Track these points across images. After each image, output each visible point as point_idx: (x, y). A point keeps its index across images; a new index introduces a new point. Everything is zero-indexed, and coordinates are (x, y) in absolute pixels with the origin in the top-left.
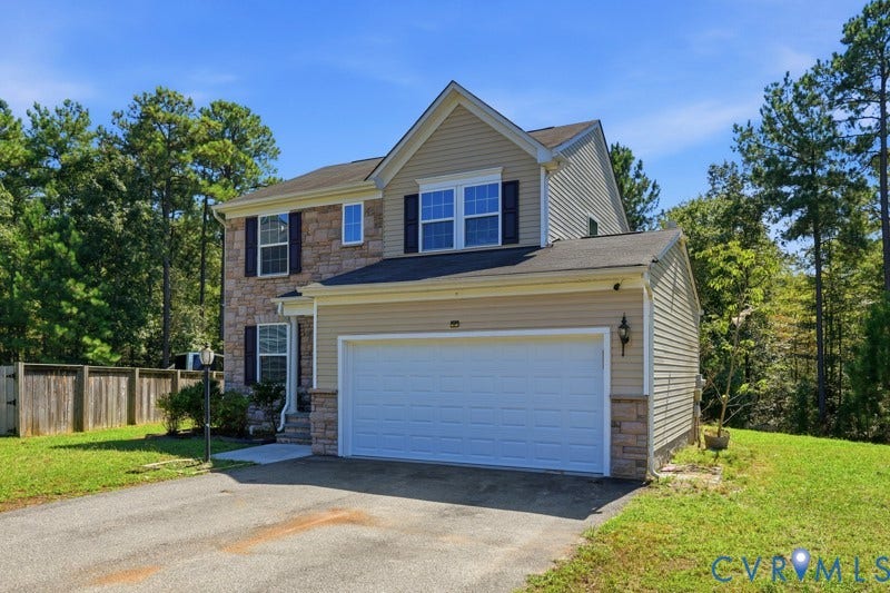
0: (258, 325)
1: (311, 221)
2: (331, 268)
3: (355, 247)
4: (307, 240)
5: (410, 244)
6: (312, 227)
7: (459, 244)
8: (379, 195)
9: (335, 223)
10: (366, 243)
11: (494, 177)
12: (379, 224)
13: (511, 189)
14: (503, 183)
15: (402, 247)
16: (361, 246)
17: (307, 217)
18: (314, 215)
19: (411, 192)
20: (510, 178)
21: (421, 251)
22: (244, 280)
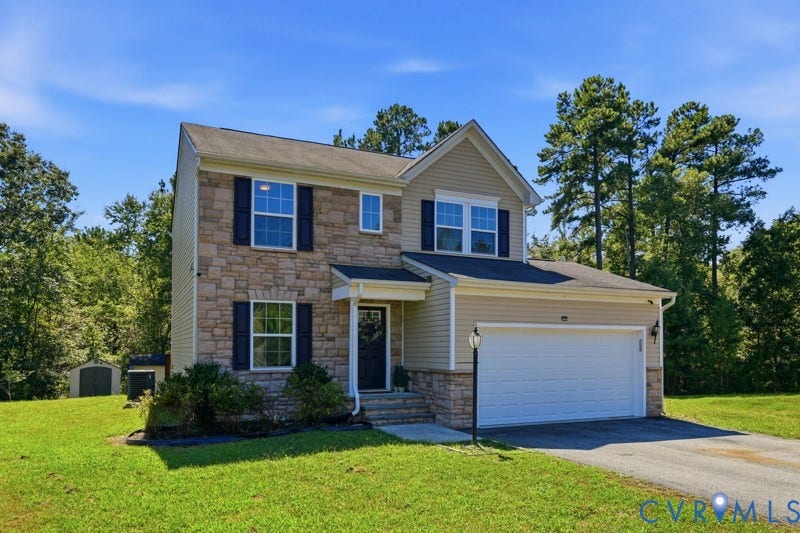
0: (252, 302)
1: (325, 199)
2: (348, 251)
3: (374, 235)
4: (319, 217)
5: (427, 243)
6: (326, 206)
7: (467, 250)
8: (399, 193)
9: (352, 208)
10: (385, 234)
11: (492, 203)
12: (398, 219)
13: (504, 215)
14: (499, 210)
15: (420, 245)
16: (380, 236)
17: (317, 194)
18: (329, 194)
19: (428, 198)
20: (504, 207)
21: (436, 251)
22: (231, 248)
